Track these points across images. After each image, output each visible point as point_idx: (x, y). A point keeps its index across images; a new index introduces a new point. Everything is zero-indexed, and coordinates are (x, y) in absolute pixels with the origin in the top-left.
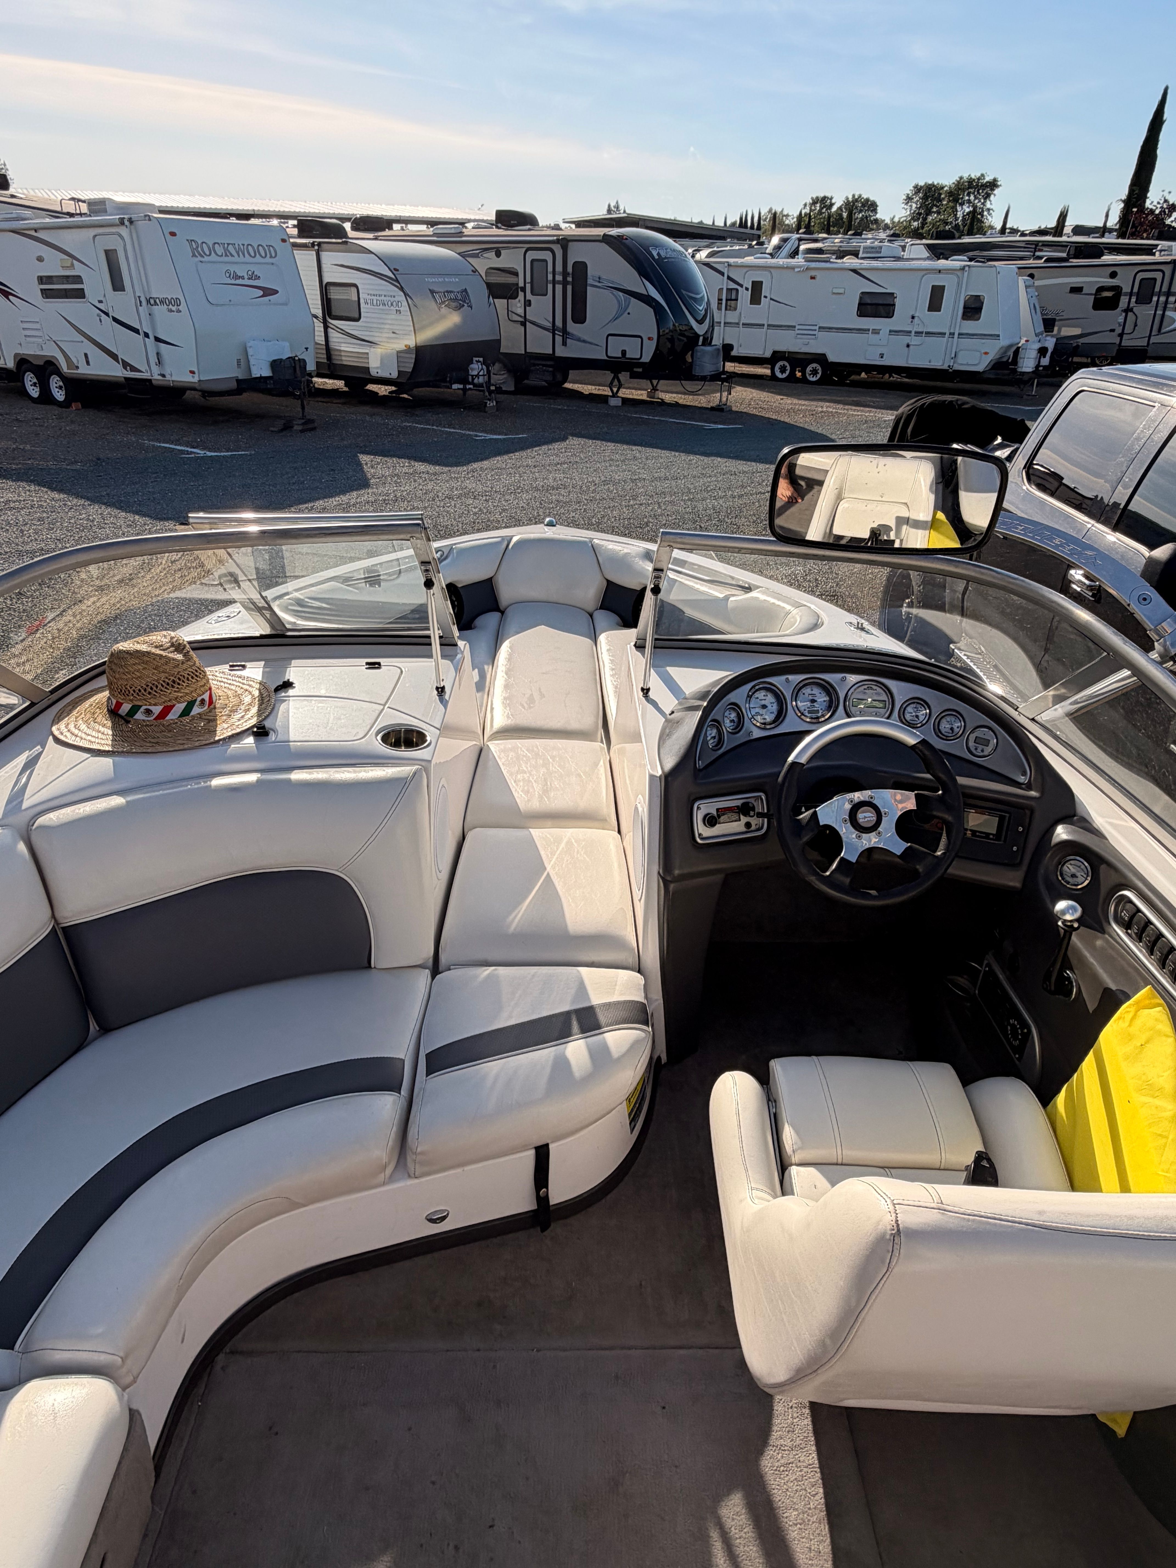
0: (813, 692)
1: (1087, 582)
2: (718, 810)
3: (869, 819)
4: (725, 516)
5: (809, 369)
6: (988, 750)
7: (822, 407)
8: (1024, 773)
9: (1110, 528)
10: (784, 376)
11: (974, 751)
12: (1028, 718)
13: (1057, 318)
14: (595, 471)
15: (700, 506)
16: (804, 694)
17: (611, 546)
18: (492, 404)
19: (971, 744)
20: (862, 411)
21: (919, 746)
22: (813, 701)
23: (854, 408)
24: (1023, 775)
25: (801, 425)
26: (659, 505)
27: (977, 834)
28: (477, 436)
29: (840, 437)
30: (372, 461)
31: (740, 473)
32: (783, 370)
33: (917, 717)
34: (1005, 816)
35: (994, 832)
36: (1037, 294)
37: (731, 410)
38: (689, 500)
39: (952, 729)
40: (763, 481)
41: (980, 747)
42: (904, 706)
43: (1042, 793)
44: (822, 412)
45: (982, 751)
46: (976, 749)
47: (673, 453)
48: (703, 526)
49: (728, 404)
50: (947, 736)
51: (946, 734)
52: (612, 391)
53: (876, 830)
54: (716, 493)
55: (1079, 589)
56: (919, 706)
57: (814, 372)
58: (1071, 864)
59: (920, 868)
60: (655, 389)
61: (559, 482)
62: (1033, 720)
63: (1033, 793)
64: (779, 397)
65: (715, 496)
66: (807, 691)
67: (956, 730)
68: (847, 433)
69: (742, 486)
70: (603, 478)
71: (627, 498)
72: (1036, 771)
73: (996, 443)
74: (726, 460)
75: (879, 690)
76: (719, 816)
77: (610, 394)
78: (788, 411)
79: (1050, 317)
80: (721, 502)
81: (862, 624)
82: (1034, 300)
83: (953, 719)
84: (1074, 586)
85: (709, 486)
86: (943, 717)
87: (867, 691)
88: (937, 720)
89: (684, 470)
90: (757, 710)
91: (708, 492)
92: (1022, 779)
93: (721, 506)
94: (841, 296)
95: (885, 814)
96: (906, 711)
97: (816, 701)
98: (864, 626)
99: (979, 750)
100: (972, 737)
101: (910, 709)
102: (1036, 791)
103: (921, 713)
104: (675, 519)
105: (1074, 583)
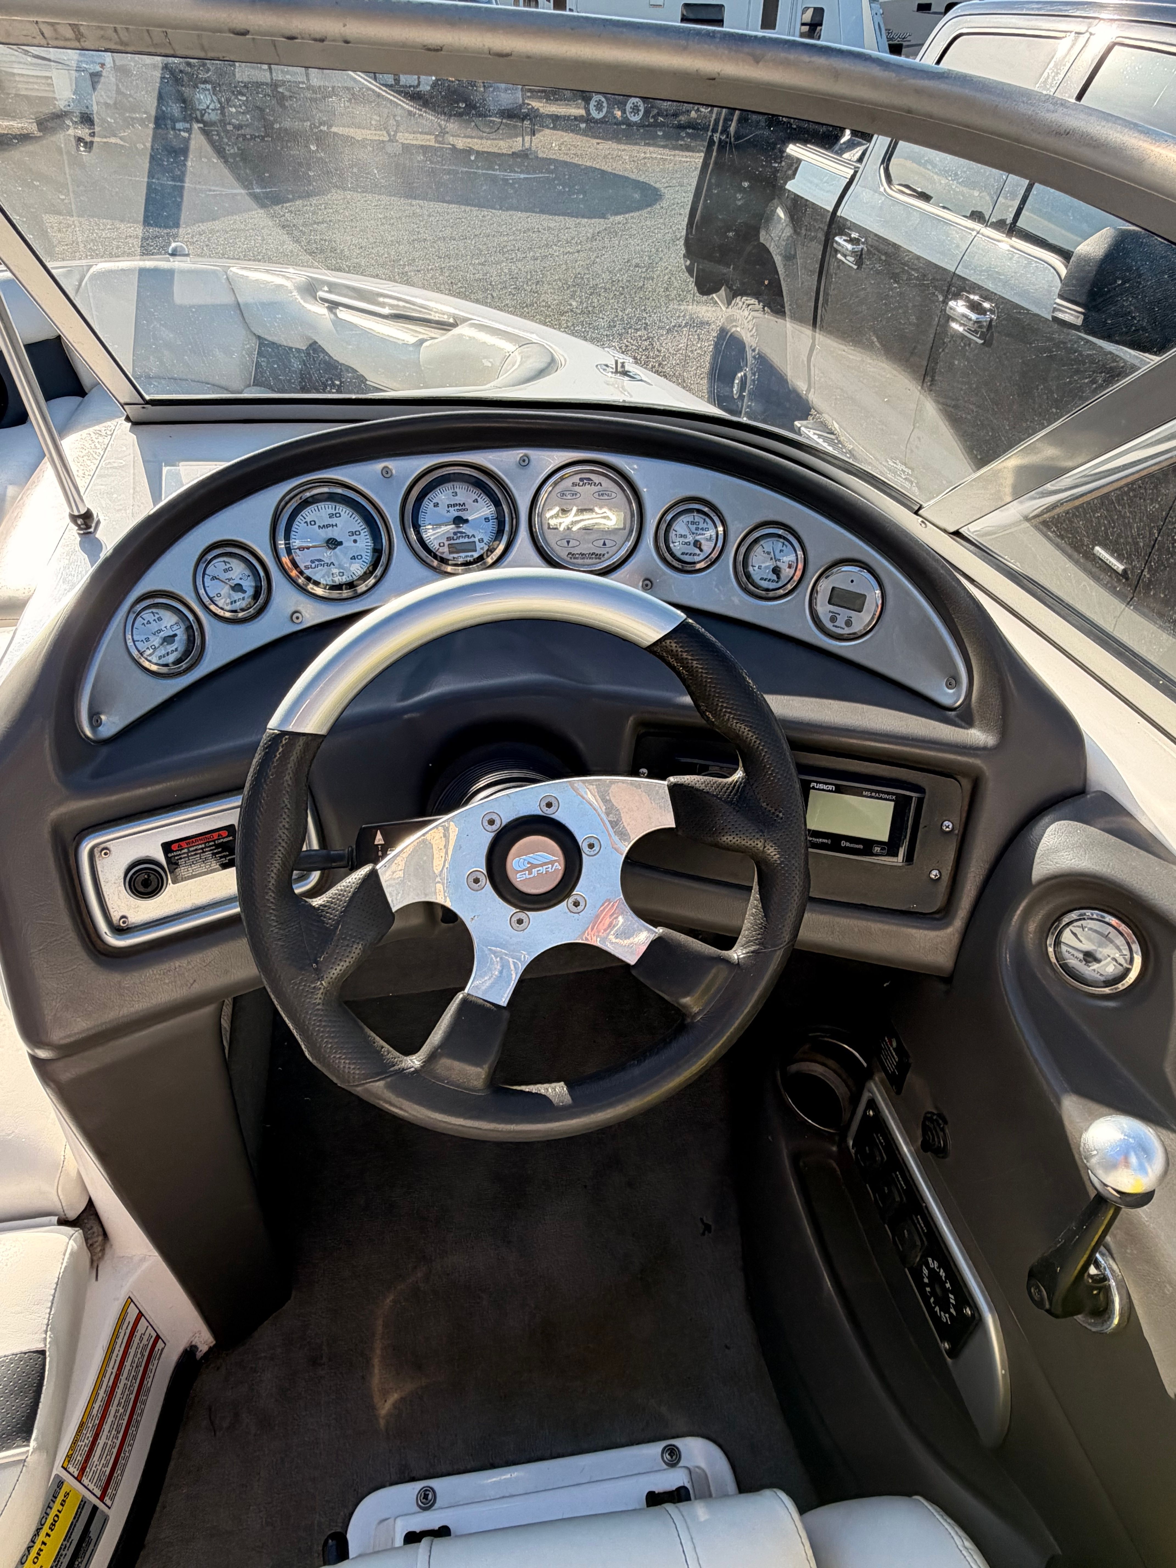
0: (459, 499)
1: (974, 316)
2: (167, 847)
3: (543, 870)
4: (523, 282)
5: (629, 105)
6: (862, 620)
7: (645, 153)
8: (953, 681)
9: (1003, 232)
10: (601, 115)
11: (829, 625)
12: (945, 531)
13: (905, 44)
14: (361, 230)
15: (493, 271)
16: (436, 505)
17: (253, 275)
18: (232, 151)
19: (824, 609)
20: (690, 157)
21: (673, 645)
22: (459, 521)
23: (681, 153)
24: (949, 685)
25: (621, 173)
26: (442, 271)
27: (843, 844)
28: (210, 190)
29: (666, 185)
30: (60, 223)
31: (544, 229)
32: (599, 108)
33: (697, 544)
34: (911, 797)
35: (885, 838)
36: (881, 11)
37: (537, 157)
38: (479, 264)
39: (776, 571)
40: (573, 238)
41: (844, 614)
42: (669, 517)
43: (1004, 733)
44: (645, 158)
45: (848, 623)
46: (833, 619)
47: (463, 207)
48: (495, 295)
49: (533, 149)
50: (767, 590)
51: (764, 584)
52: (389, 135)
53: (568, 895)
54: (514, 255)
55: (961, 329)
56: (698, 518)
57: (636, 110)
58: (1083, 927)
59: (692, 1003)
60: (443, 132)
61: (314, 245)
62: (957, 534)
63: (977, 736)
64: (595, 141)
65: (512, 259)
66: (442, 496)
67: (786, 572)
68: (674, 181)
69: (547, 245)
70: (372, 240)
71: (401, 263)
72: (984, 675)
73: (843, 140)
74: (528, 214)
75: (606, 483)
76: (173, 864)
77: (386, 138)
78: (605, 157)
79: (896, 42)
80: (519, 265)
81: (623, 363)
82: (879, 19)
83: (779, 544)
84: (955, 326)
85: (505, 246)
86: (756, 541)
87: (577, 488)
88: (743, 550)
89: (475, 228)
90: (315, 554)
91: (504, 254)
92: (948, 696)
93: (520, 269)
94: (660, 9)
95: (591, 846)
96: (672, 534)
97: (467, 521)
98: (627, 368)
99: (841, 621)
100: (825, 587)
101: (680, 526)
102: (986, 728)
103: (708, 534)
104: (461, 287)
105: (954, 320)
